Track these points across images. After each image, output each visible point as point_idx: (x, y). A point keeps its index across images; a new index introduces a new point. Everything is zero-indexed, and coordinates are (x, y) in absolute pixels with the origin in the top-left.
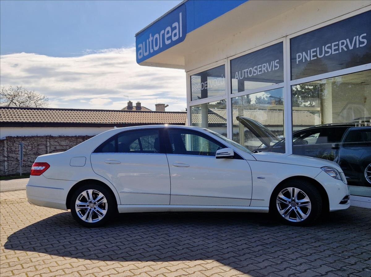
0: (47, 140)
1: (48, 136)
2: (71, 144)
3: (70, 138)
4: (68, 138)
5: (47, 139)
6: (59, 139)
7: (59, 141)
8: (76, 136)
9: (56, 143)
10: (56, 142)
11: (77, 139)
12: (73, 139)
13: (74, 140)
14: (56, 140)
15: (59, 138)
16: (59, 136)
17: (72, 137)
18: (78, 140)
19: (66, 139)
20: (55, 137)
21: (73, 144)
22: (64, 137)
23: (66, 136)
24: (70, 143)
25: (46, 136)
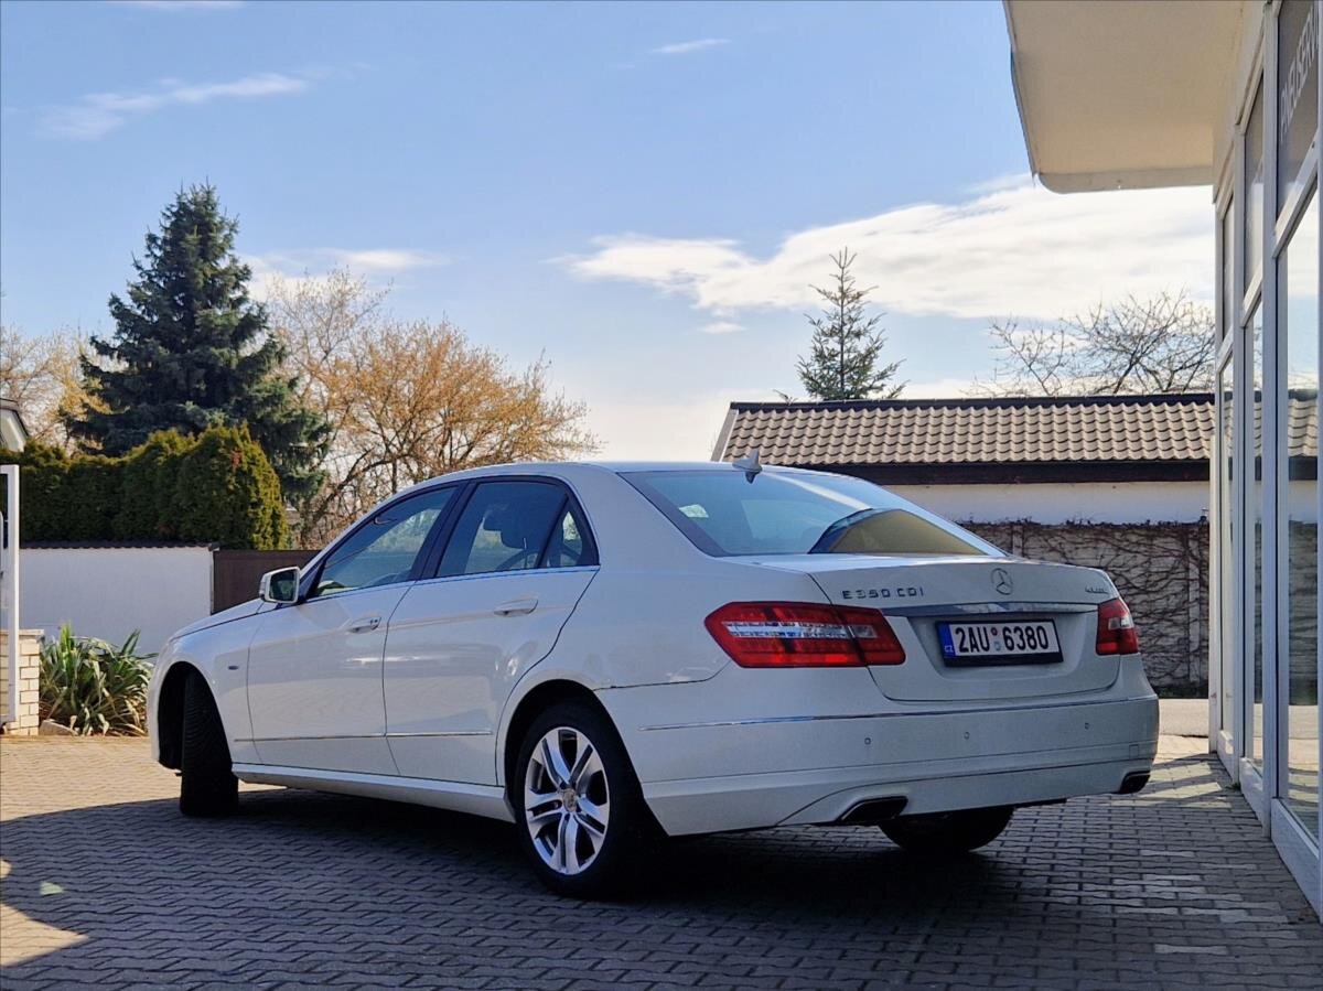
0: (1012, 543)
1: (1019, 523)
2: (1120, 560)
3: (1117, 535)
4: (1106, 535)
5: (1013, 533)
6: (1067, 536)
7: (1067, 547)
8: (1146, 526)
9: (1052, 554)
10: (1053, 549)
11: (1151, 538)
12: (1134, 538)
13: (1138, 544)
14: (1054, 544)
15: (1069, 532)
16: (1068, 522)
17: (1131, 527)
18: (1155, 542)
19: (1097, 540)
20: (1048, 526)
21: (1131, 563)
22: (1090, 527)
23: (1103, 523)
24: (1118, 555)
25: (1012, 524)
